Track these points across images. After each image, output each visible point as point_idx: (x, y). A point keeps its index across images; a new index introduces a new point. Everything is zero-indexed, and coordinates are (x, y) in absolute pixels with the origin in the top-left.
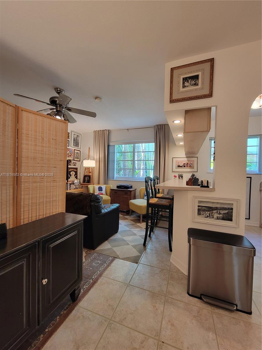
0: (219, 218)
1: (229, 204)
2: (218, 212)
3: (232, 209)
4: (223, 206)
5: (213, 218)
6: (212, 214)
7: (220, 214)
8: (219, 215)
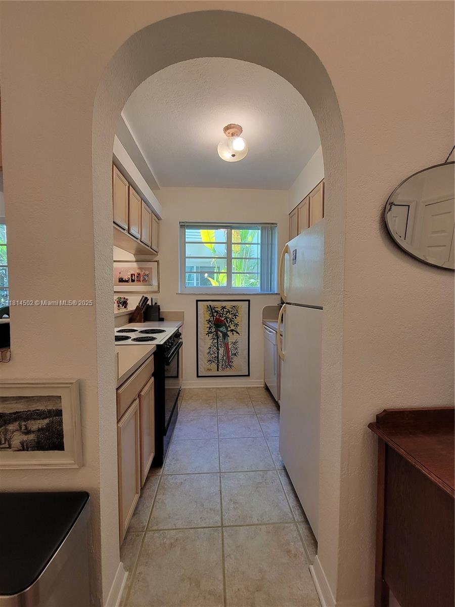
0: (27, 444)
1: (50, 398)
2: (23, 428)
3: (59, 413)
4: (34, 407)
5: (10, 447)
6: (5, 435)
7: (28, 432)
8: (25, 438)
